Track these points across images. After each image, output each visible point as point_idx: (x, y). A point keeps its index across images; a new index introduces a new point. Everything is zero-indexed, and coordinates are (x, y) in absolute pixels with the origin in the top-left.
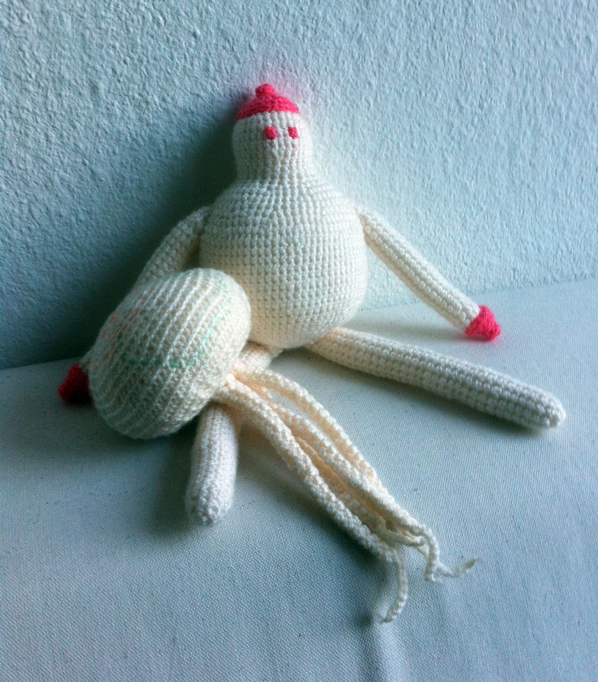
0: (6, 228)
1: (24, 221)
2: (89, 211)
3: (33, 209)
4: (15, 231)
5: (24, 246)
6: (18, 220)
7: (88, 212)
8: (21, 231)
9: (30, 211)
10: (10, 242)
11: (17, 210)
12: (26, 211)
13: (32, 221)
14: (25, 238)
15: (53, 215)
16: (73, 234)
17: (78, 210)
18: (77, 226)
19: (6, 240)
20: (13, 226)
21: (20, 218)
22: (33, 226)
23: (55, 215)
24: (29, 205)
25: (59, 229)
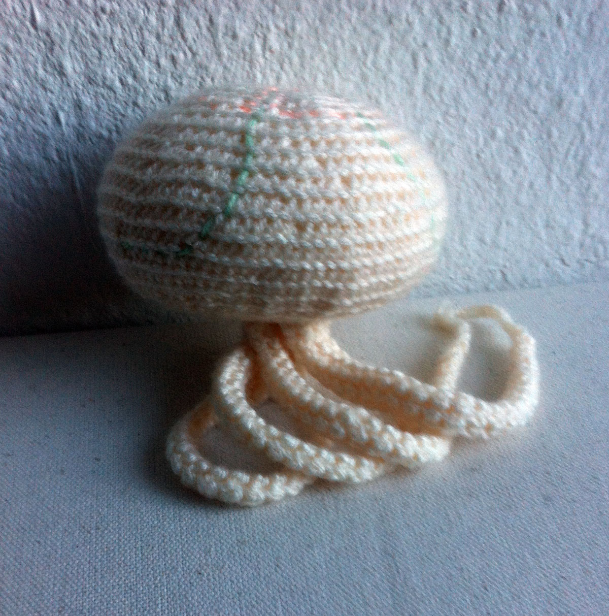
0: (131, 56)
1: (165, 44)
2: (290, 31)
3: (184, 17)
4: (147, 63)
5: (162, 96)
6: (154, 40)
7: (287, 33)
8: (158, 64)
9: (178, 22)
10: (137, 85)
11: (153, 19)
12: (170, 22)
13: (179, 45)
14: (166, 81)
15: (220, 34)
16: (255, 76)
17: (268, 28)
18: (262, 60)
19: (130, 80)
20: (143, 52)
21: (158, 37)
22: (181, 56)
23: (225, 34)
24: (178, 11)
25: (228, 65)
